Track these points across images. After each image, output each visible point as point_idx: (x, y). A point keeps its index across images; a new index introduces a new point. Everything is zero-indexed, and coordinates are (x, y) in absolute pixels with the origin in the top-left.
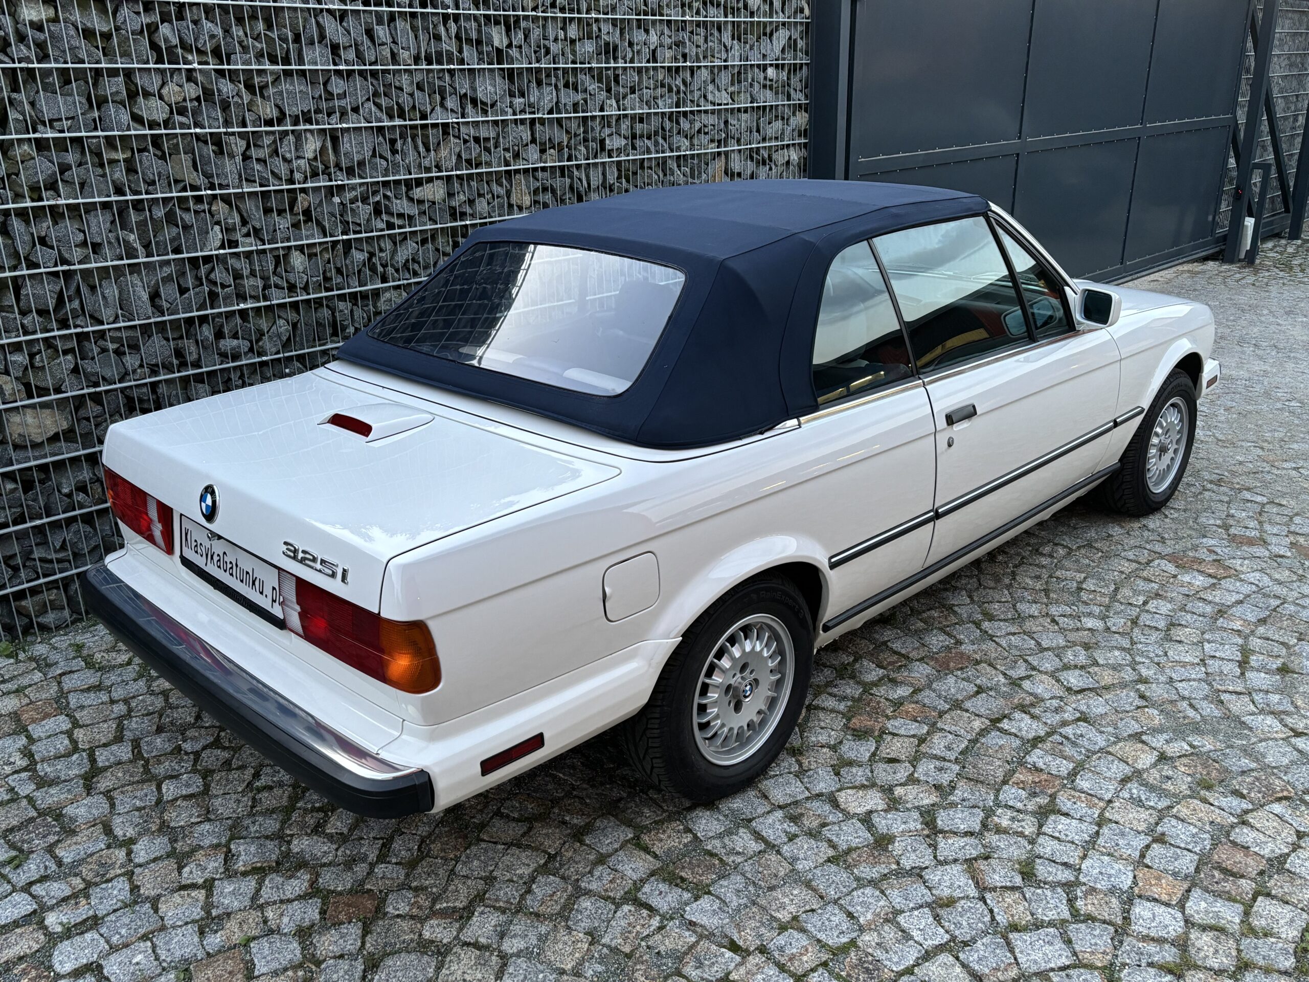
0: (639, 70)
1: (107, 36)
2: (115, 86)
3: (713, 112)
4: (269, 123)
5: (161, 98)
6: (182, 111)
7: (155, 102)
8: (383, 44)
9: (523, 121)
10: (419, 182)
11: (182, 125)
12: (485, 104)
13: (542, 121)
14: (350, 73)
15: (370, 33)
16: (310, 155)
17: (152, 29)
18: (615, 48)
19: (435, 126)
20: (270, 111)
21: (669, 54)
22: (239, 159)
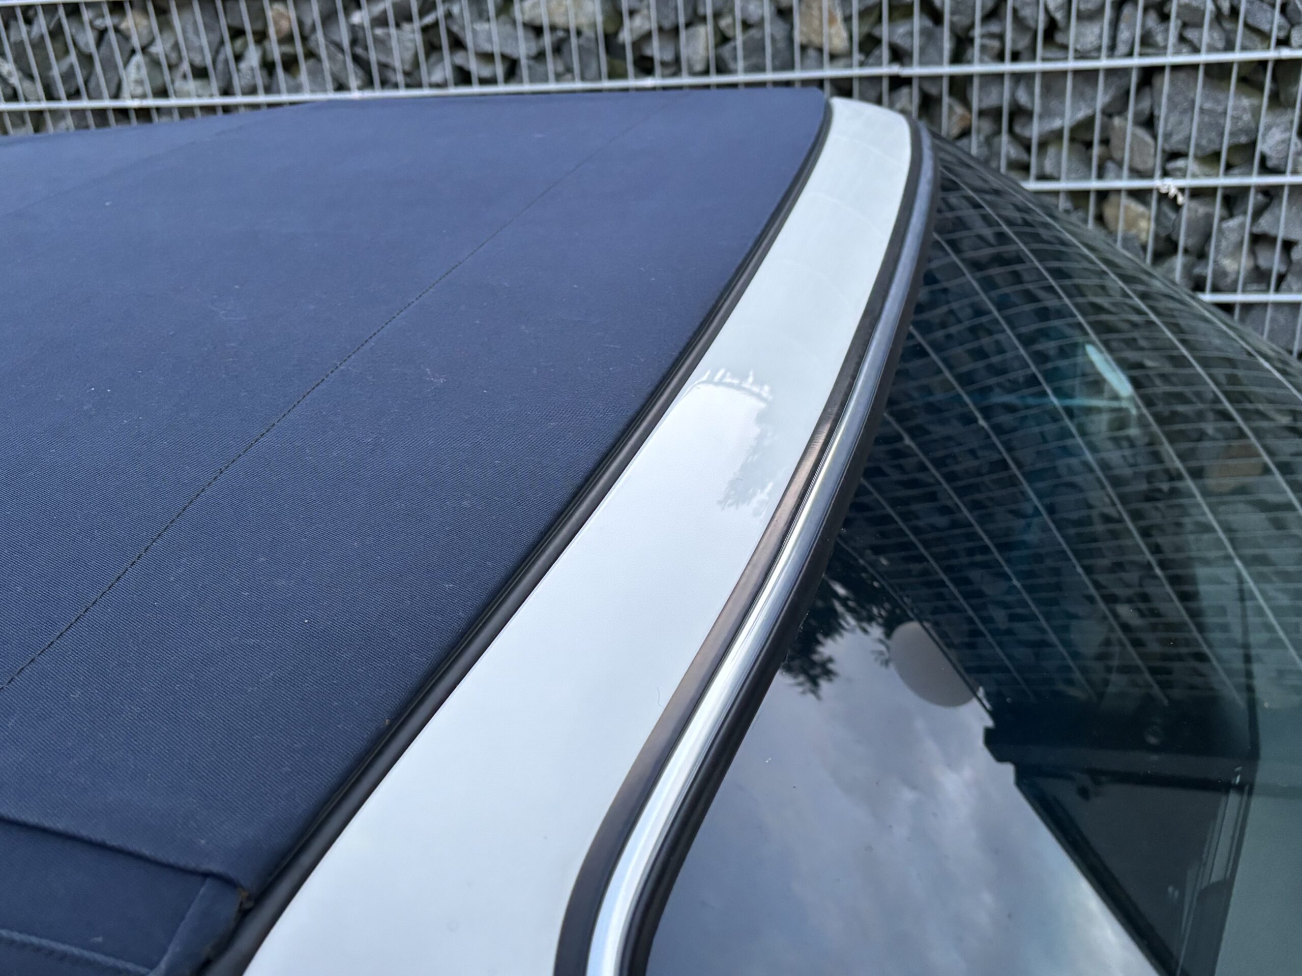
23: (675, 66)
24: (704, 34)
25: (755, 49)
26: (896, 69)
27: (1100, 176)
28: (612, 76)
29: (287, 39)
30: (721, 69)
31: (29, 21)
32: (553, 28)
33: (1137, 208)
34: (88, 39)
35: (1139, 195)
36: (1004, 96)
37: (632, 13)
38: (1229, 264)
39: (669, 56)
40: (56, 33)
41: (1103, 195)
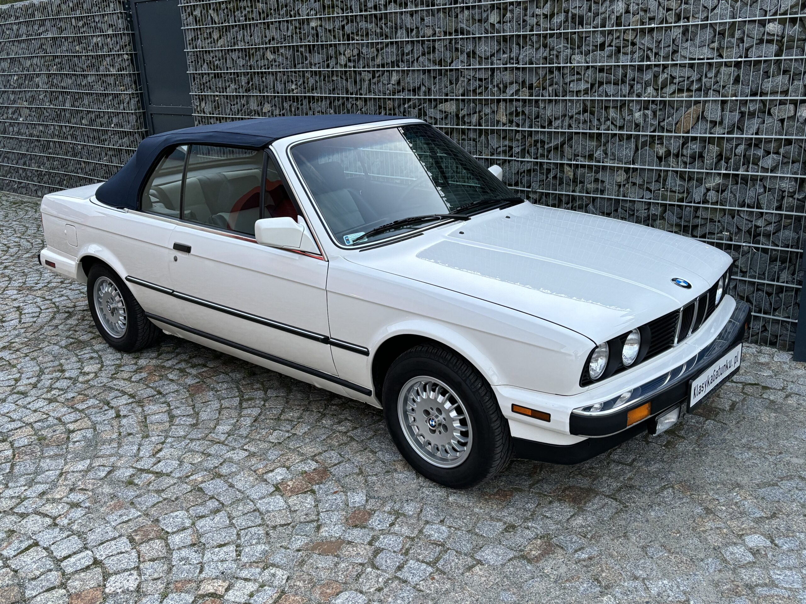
0: (602, 33)
1: (330, 31)
2: (331, 51)
3: (682, 66)
4: (378, 66)
5: (344, 55)
6: (350, 61)
7: (342, 57)
8: (427, 26)
9: (506, 69)
10: (441, 101)
11: (350, 67)
12: (480, 57)
13: (518, 69)
14: (412, 42)
15: (422, 20)
16: (393, 82)
17: (343, 27)
18: (581, 18)
19: (451, 70)
20: (379, 61)
21: (632, 19)
22: (367, 82)
23: (470, 123)
24: (476, 116)
25: (487, 121)
26: (516, 128)
27: (561, 159)
28: (457, 125)
29: (390, 110)
30: (480, 125)
31: (338, 101)
32: (445, 112)
33: (568, 169)
34: (350, 106)
35: (570, 165)
36: (539, 137)
37: (462, 110)
38: (589, 186)
39: (469, 121)
40: (343, 104)
41: (562, 165)
